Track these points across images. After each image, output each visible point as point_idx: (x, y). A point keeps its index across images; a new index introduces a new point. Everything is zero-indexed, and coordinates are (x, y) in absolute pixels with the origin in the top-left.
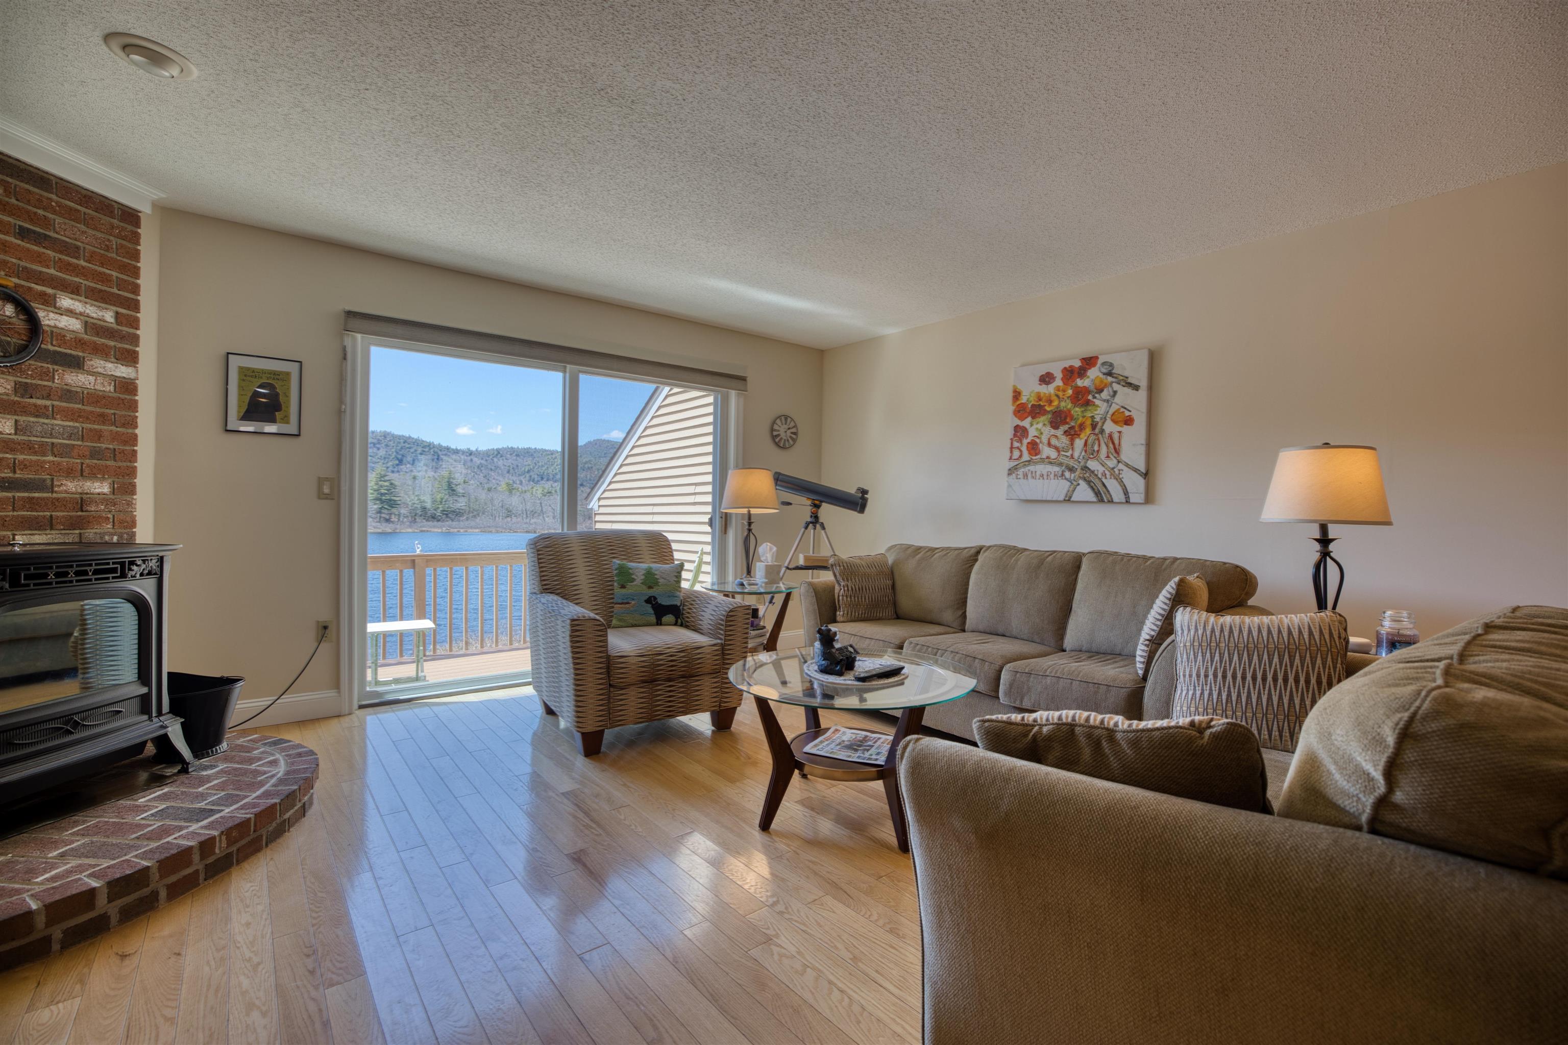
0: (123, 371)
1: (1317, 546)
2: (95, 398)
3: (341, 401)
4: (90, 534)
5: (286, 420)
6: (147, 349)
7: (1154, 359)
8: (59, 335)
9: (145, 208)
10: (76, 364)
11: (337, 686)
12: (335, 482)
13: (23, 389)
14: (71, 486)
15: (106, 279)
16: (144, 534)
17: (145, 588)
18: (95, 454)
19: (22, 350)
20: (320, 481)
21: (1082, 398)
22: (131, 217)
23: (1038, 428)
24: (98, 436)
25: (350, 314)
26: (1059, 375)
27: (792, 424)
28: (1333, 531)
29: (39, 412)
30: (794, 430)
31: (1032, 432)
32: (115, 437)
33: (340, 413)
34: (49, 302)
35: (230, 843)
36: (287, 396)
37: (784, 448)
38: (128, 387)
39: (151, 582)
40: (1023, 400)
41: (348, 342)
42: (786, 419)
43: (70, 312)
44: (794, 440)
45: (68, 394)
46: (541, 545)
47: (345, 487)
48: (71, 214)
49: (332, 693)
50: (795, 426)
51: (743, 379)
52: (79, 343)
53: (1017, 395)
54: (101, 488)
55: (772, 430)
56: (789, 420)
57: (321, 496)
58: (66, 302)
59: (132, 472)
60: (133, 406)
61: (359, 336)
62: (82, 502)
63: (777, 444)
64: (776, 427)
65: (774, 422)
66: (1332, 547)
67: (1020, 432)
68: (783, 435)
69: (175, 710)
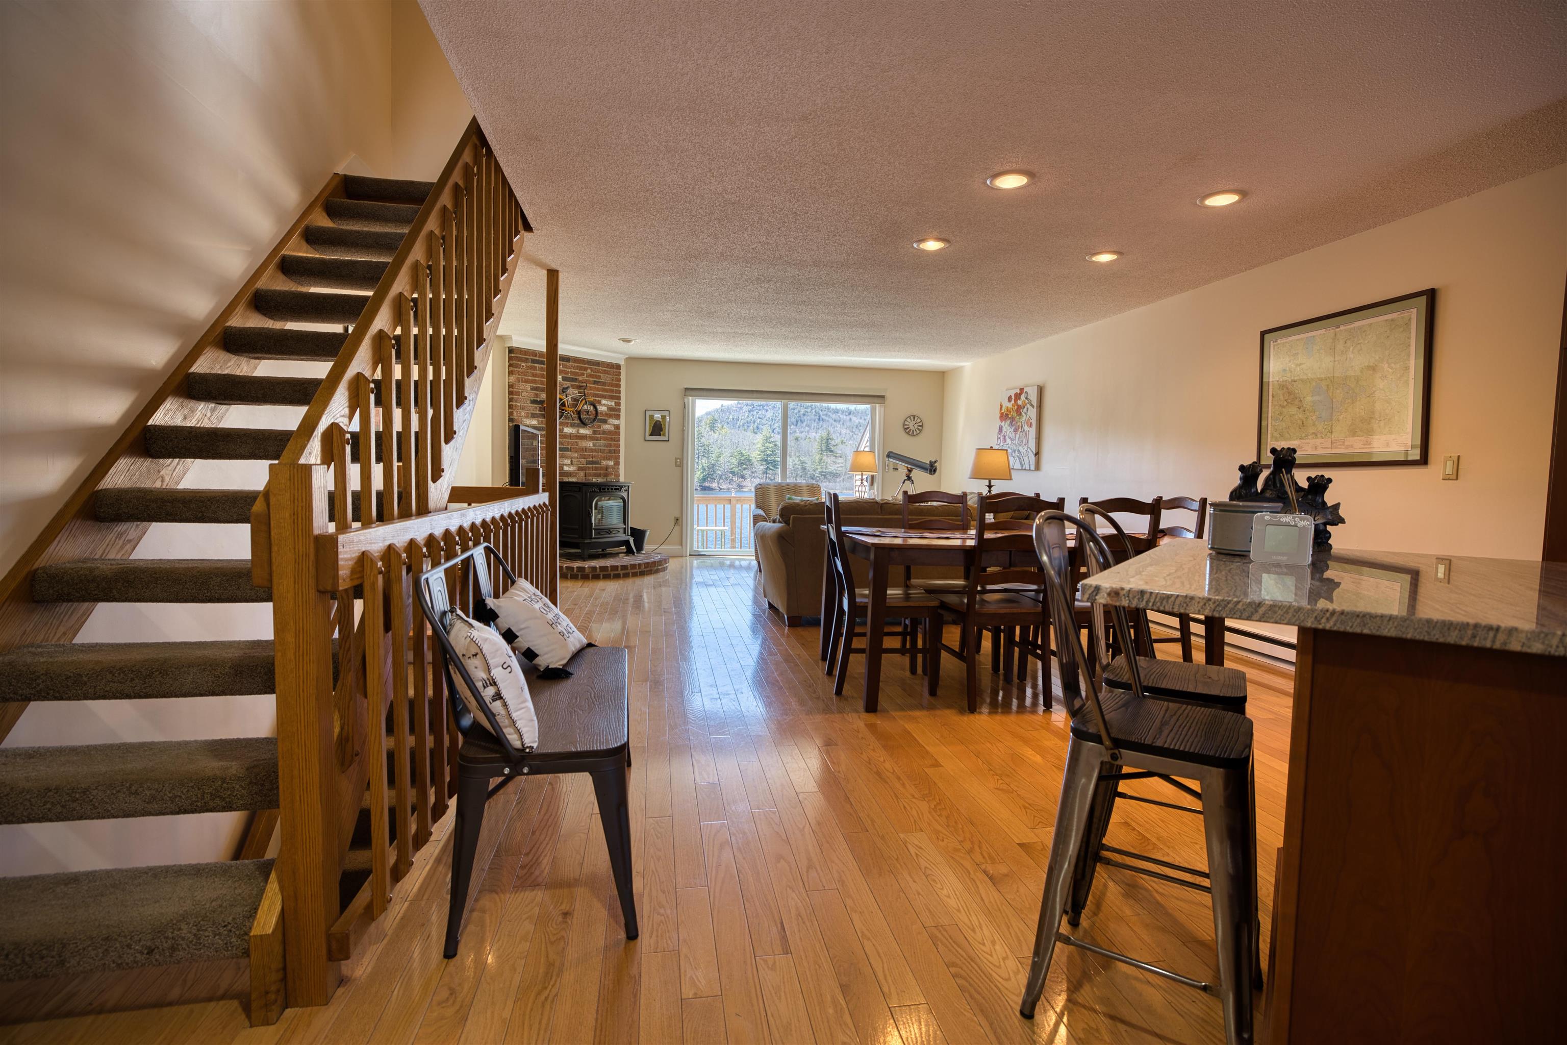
0: (616, 422)
1: (988, 489)
2: (610, 432)
3: (684, 426)
4: (609, 479)
5: (664, 435)
6: (623, 414)
7: (1041, 390)
8: (602, 413)
9: (622, 363)
10: (605, 422)
11: (682, 545)
12: (682, 460)
13: (595, 432)
14: (604, 463)
15: (612, 391)
16: (622, 479)
17: (625, 495)
18: (610, 452)
19: (594, 420)
20: (676, 459)
21: (1019, 409)
22: (618, 367)
23: (1006, 425)
24: (610, 445)
25: (686, 389)
26: (1013, 397)
27: (919, 420)
28: (993, 482)
29: (597, 439)
30: (920, 424)
31: (1004, 430)
32: (615, 444)
33: (683, 430)
34: (599, 402)
35: (645, 568)
36: (665, 425)
37: (913, 435)
38: (618, 427)
39: (626, 493)
40: (1003, 410)
41: (686, 400)
42: (914, 418)
43: (604, 405)
44: (920, 431)
45: (604, 432)
46: (758, 487)
47: (685, 462)
48: (605, 372)
49: (680, 547)
50: (921, 421)
51: (883, 397)
52: (606, 415)
53: (1001, 406)
54: (611, 463)
55: (904, 425)
56: (916, 418)
57: (676, 465)
58: (604, 402)
59: (618, 457)
60: (619, 434)
61: (690, 398)
62: (607, 468)
63: (908, 433)
64: (906, 423)
65: (906, 420)
66: (992, 489)
67: (1001, 429)
68: (911, 427)
69: (632, 535)
